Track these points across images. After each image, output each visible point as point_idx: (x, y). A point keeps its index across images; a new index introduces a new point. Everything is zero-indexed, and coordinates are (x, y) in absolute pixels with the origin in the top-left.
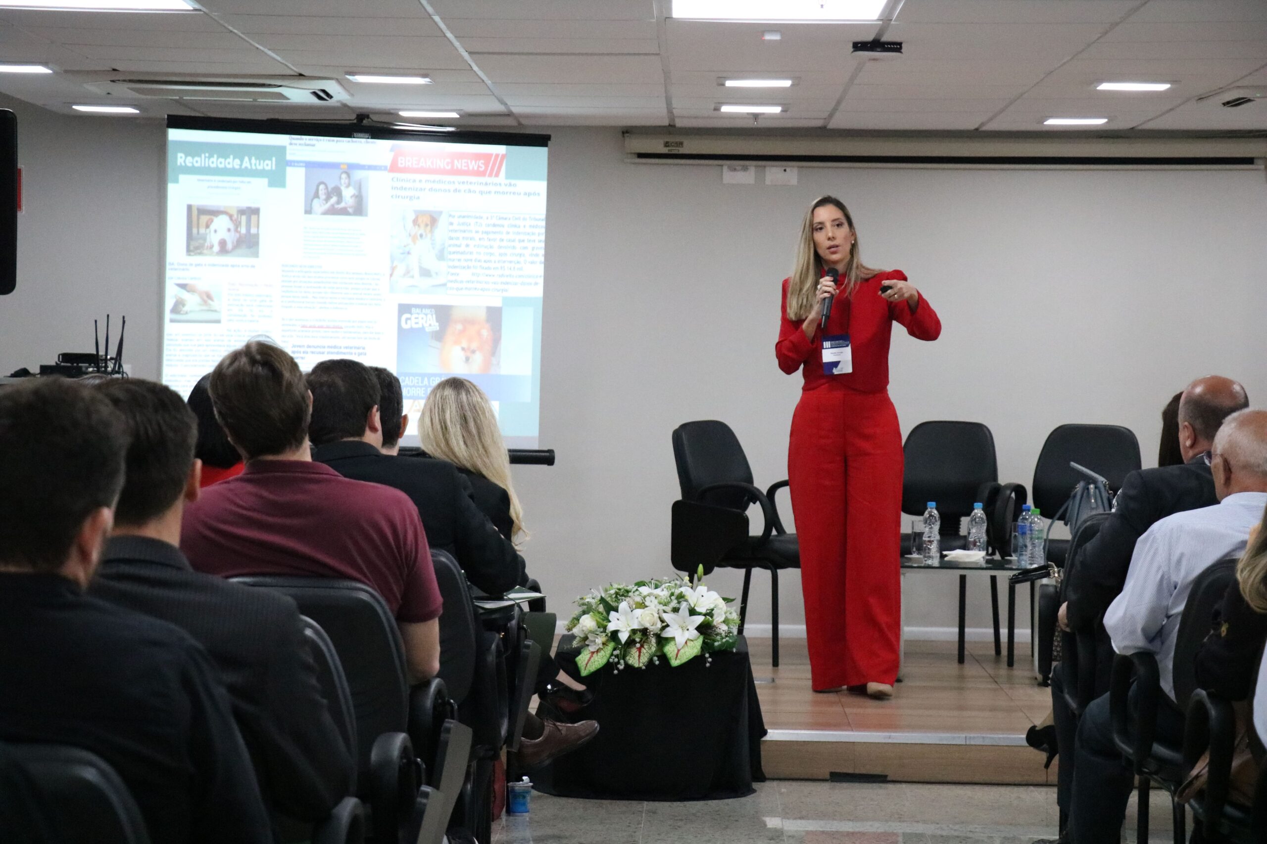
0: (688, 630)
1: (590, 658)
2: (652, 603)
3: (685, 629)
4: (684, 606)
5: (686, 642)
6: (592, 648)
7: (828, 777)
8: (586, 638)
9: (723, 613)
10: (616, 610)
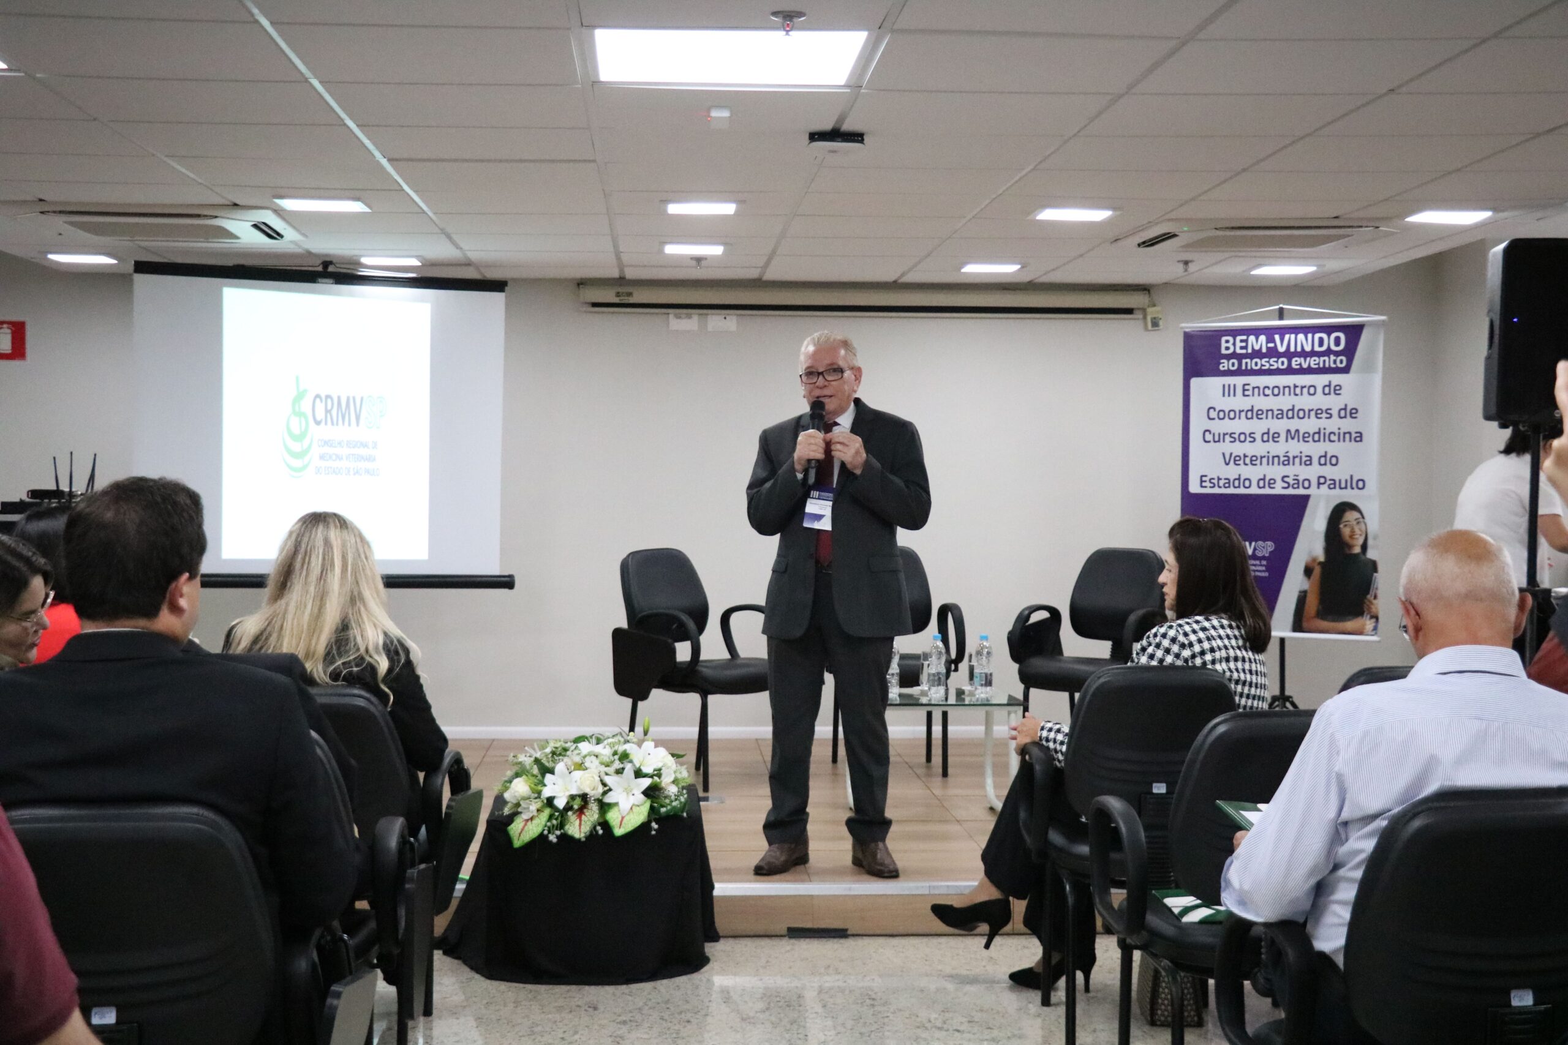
0: (633, 795)
1: (524, 827)
2: (592, 764)
3: (628, 791)
4: (629, 767)
5: (631, 808)
6: (525, 816)
7: (785, 932)
8: (518, 805)
9: (672, 772)
10: (552, 771)
